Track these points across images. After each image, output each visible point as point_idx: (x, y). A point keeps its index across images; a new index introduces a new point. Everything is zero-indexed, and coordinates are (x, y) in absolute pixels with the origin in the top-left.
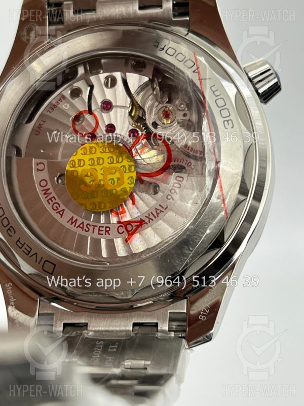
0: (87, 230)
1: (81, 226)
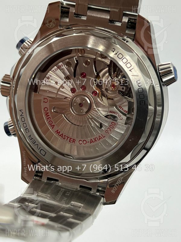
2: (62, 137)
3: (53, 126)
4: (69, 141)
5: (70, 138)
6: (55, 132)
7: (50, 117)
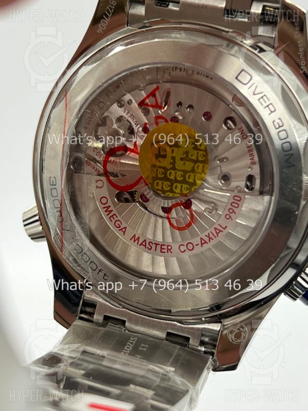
0: (150, 248)
1: (144, 244)
2: (145, 246)
3: (124, 230)
4: (161, 252)
5: (162, 245)
6: (131, 239)
7: (115, 214)
